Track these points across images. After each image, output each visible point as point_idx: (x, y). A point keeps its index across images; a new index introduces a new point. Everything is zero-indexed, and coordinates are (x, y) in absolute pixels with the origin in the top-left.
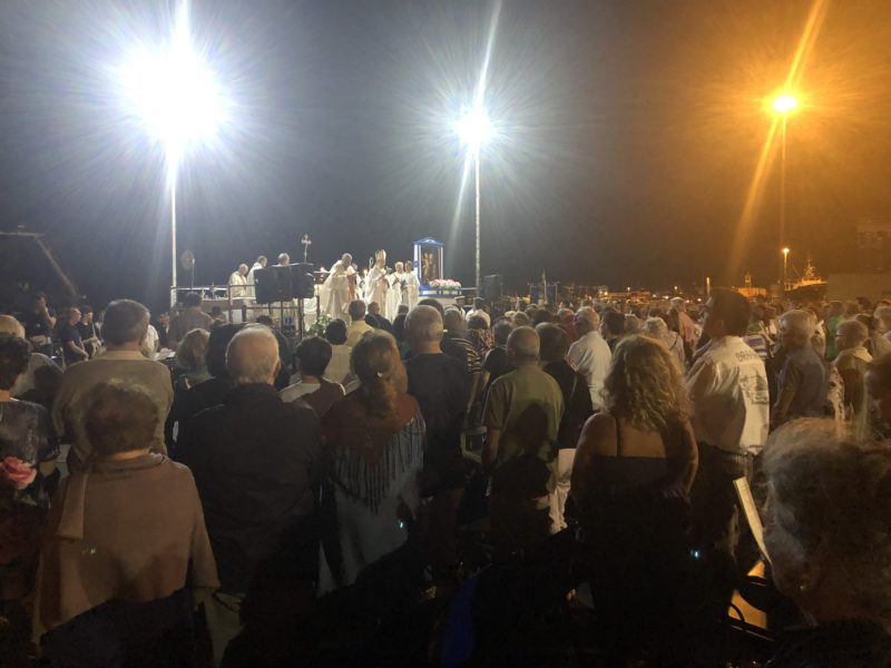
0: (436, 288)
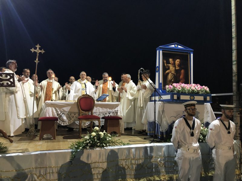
0: (172, 92)
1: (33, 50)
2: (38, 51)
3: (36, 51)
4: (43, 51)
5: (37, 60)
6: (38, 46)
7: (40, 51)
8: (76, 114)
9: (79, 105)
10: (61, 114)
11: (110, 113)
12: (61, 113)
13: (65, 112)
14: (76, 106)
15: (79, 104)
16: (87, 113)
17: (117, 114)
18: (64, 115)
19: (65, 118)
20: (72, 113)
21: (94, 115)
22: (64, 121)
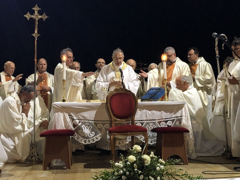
1: (28, 16)
2: (37, 16)
3: (33, 16)
4: (45, 17)
5: (36, 32)
6: (36, 9)
7: (40, 17)
8: (105, 124)
9: (109, 107)
10: (80, 124)
11: (166, 122)
12: (79, 122)
13: (86, 121)
14: (105, 110)
15: (109, 105)
16: (125, 123)
17: (180, 123)
18: (86, 126)
19: (86, 131)
20: (98, 122)
21: (137, 125)
22: (86, 136)
